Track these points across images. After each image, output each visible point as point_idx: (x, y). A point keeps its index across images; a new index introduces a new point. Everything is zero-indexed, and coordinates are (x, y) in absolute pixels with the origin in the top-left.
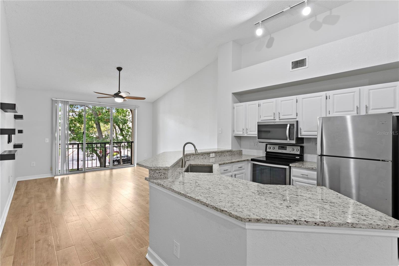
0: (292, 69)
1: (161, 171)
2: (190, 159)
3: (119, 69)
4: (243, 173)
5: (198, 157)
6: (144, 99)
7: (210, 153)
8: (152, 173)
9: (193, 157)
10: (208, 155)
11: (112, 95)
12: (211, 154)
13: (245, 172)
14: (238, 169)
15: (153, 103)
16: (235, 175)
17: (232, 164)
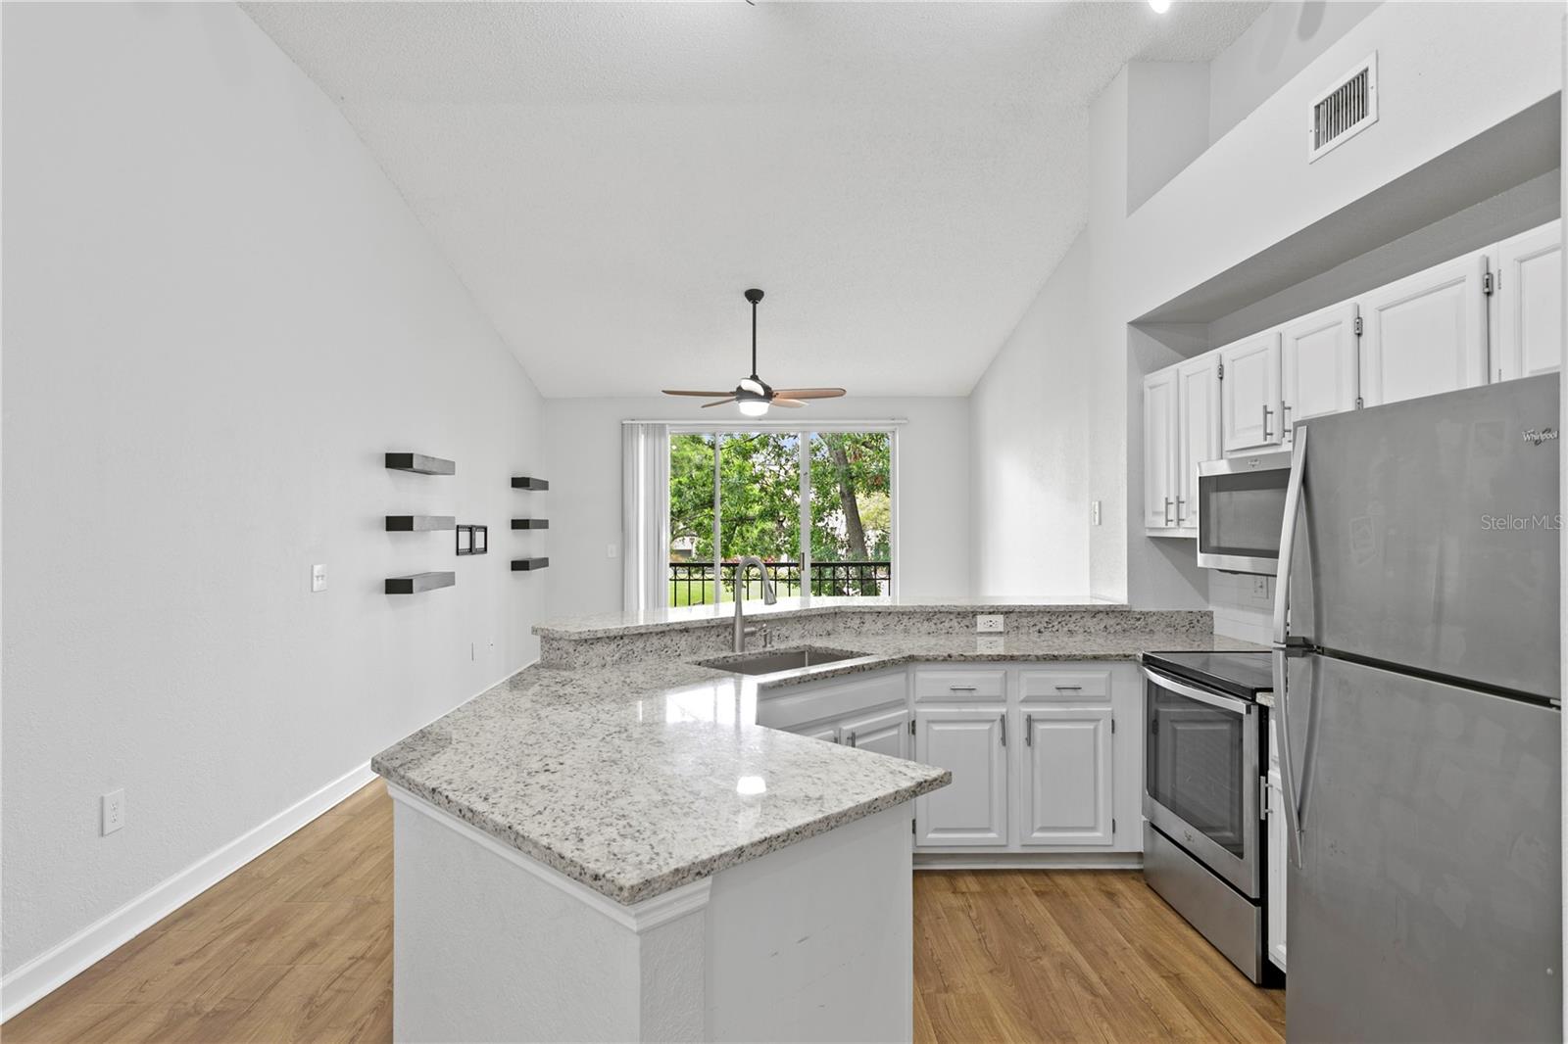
0: (1317, 146)
1: (561, 644)
2: (864, 629)
3: (754, 296)
4: (1099, 720)
5: (902, 627)
6: (841, 393)
7: (974, 614)
8: (546, 647)
9: (880, 625)
10: (966, 622)
12: (980, 619)
13: (1112, 712)
14: (1057, 693)
15: (967, 403)
16: (1030, 720)
17: (1013, 669)
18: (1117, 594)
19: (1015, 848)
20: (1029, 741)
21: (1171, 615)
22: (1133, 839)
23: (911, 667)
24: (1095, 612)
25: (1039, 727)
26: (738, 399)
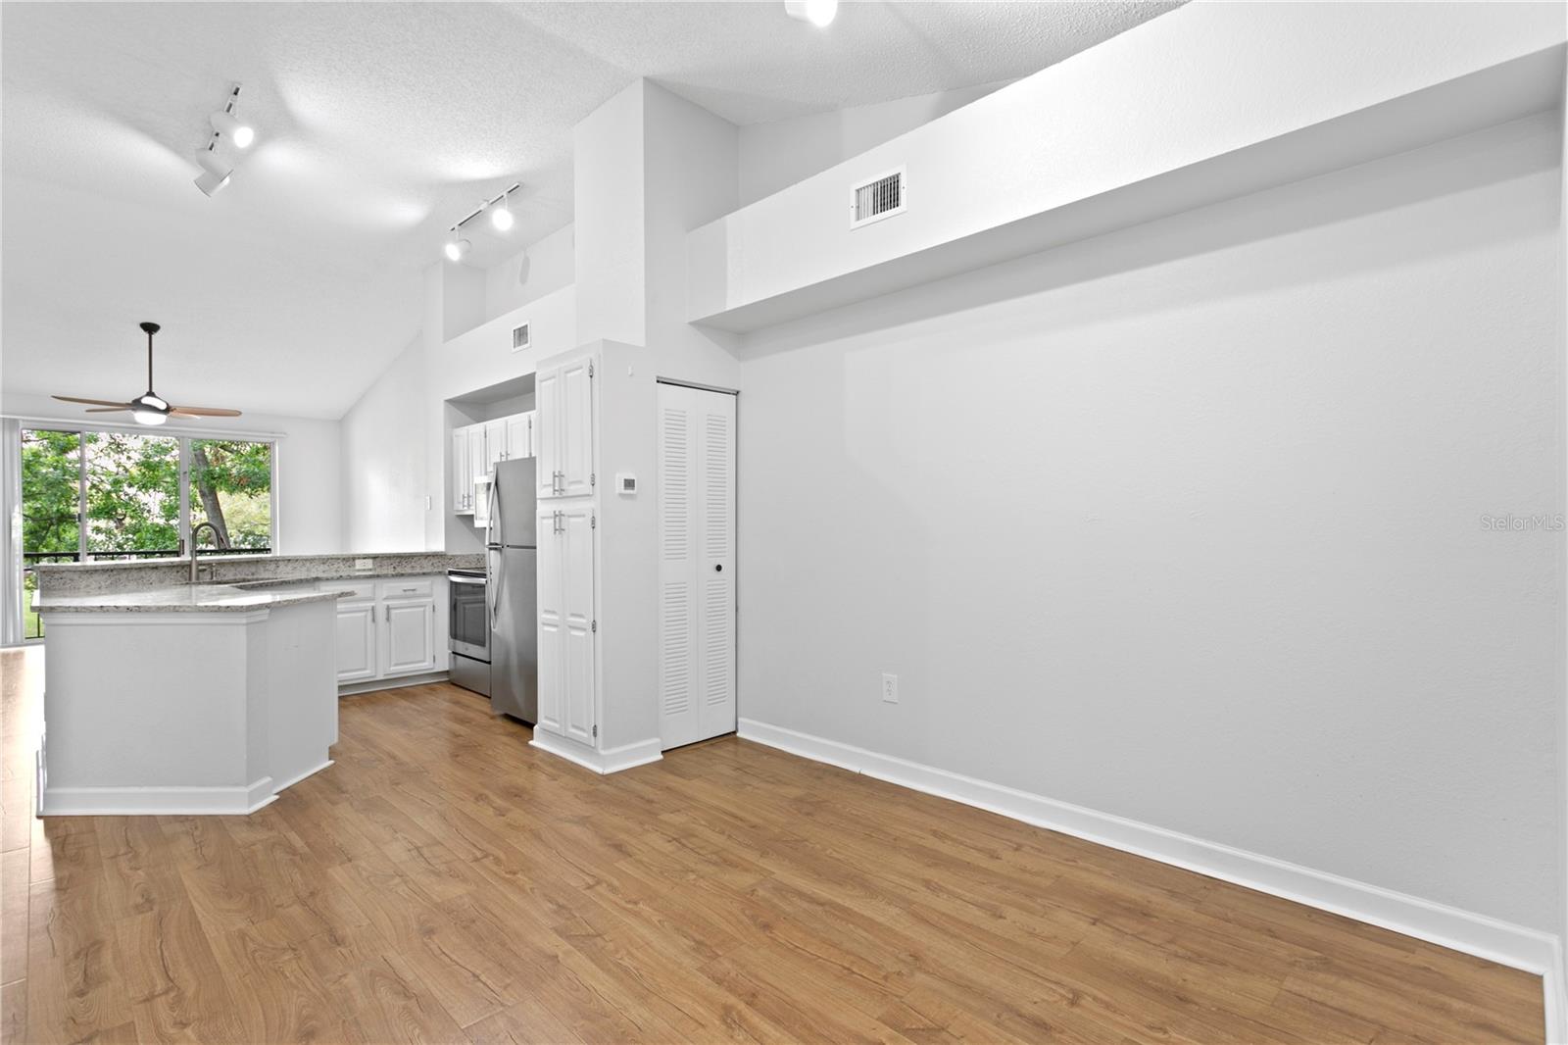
0: (515, 347)
1: (64, 575)
3: (150, 328)
4: (425, 606)
6: (237, 414)
7: (354, 559)
8: (47, 579)
10: (348, 564)
11: (124, 402)
12: (357, 561)
13: (433, 602)
14: (403, 593)
15: (341, 424)
16: (388, 609)
17: (377, 581)
18: (438, 546)
19: (380, 677)
20: (388, 619)
21: (468, 556)
22: (443, 664)
23: (317, 583)
24: (427, 556)
25: (393, 612)
26: (133, 410)
